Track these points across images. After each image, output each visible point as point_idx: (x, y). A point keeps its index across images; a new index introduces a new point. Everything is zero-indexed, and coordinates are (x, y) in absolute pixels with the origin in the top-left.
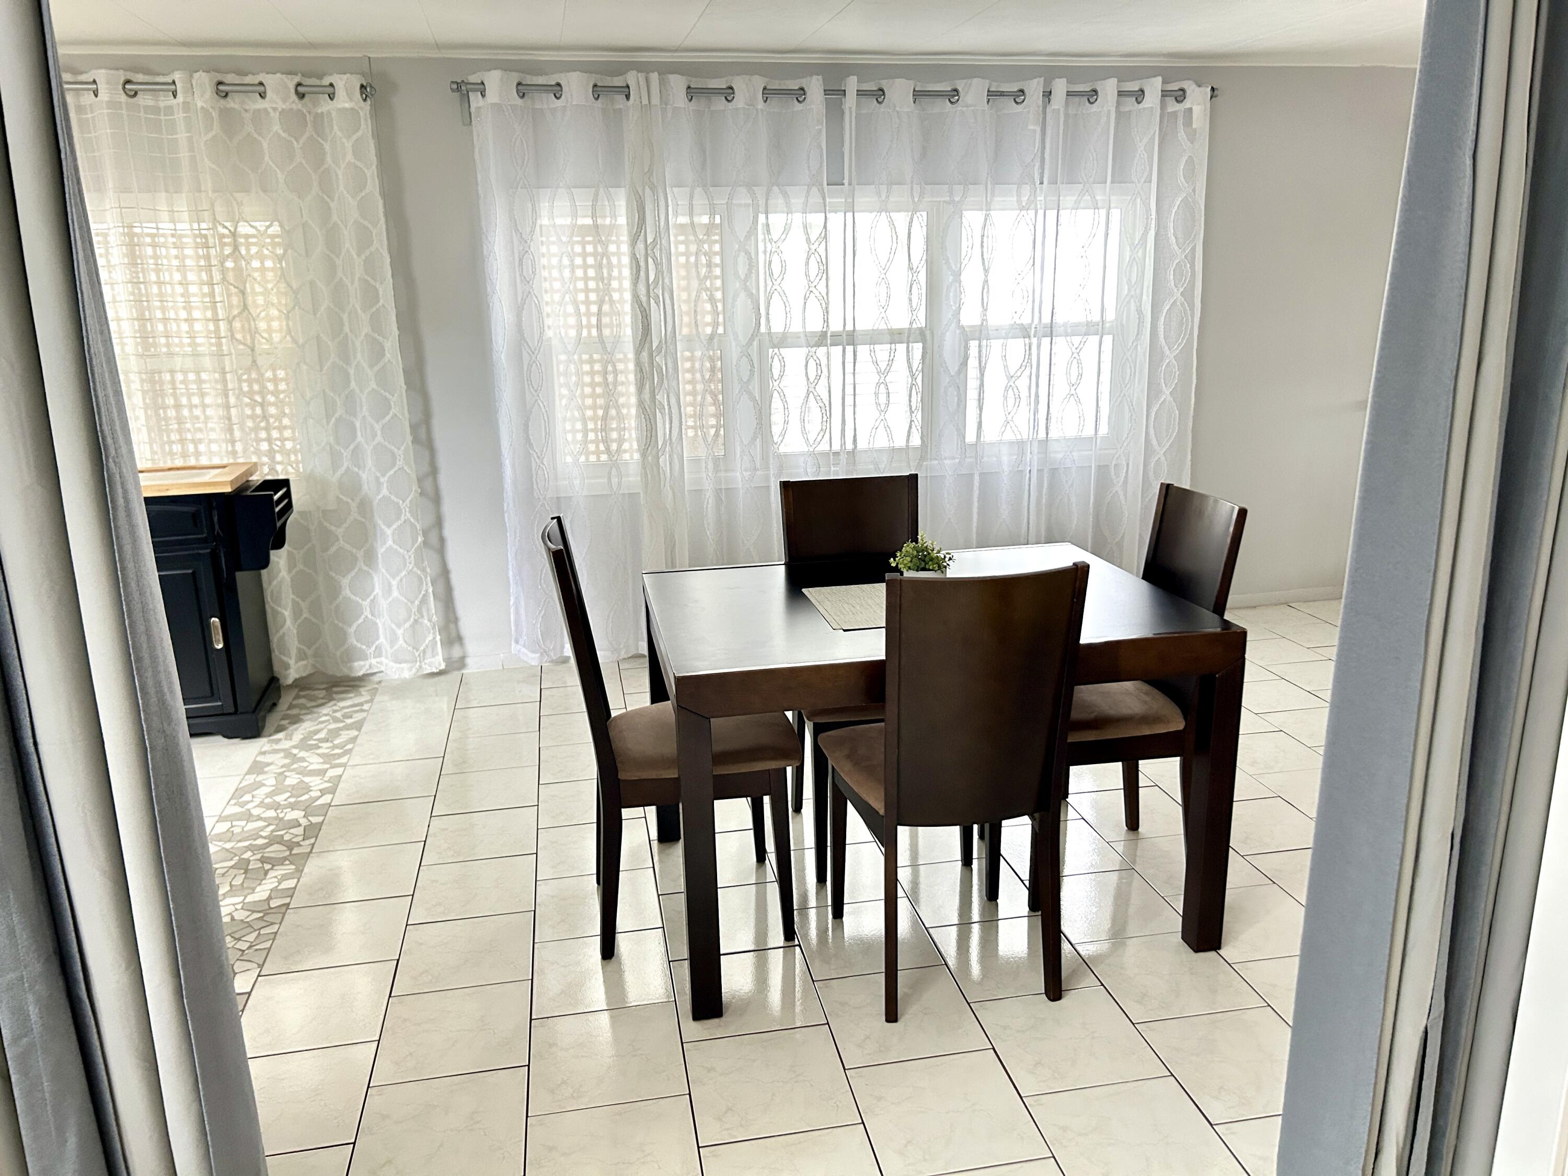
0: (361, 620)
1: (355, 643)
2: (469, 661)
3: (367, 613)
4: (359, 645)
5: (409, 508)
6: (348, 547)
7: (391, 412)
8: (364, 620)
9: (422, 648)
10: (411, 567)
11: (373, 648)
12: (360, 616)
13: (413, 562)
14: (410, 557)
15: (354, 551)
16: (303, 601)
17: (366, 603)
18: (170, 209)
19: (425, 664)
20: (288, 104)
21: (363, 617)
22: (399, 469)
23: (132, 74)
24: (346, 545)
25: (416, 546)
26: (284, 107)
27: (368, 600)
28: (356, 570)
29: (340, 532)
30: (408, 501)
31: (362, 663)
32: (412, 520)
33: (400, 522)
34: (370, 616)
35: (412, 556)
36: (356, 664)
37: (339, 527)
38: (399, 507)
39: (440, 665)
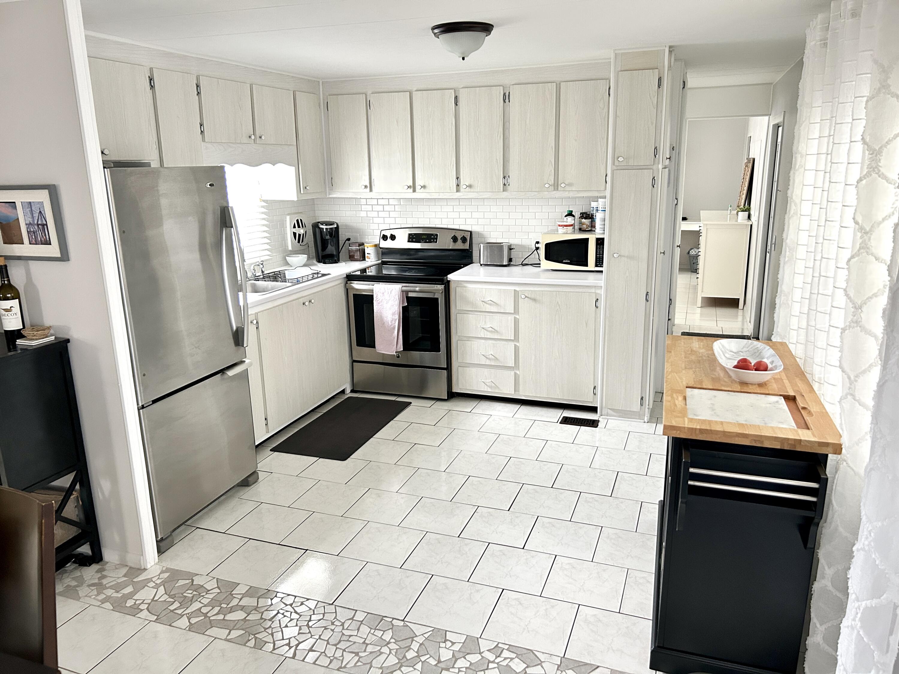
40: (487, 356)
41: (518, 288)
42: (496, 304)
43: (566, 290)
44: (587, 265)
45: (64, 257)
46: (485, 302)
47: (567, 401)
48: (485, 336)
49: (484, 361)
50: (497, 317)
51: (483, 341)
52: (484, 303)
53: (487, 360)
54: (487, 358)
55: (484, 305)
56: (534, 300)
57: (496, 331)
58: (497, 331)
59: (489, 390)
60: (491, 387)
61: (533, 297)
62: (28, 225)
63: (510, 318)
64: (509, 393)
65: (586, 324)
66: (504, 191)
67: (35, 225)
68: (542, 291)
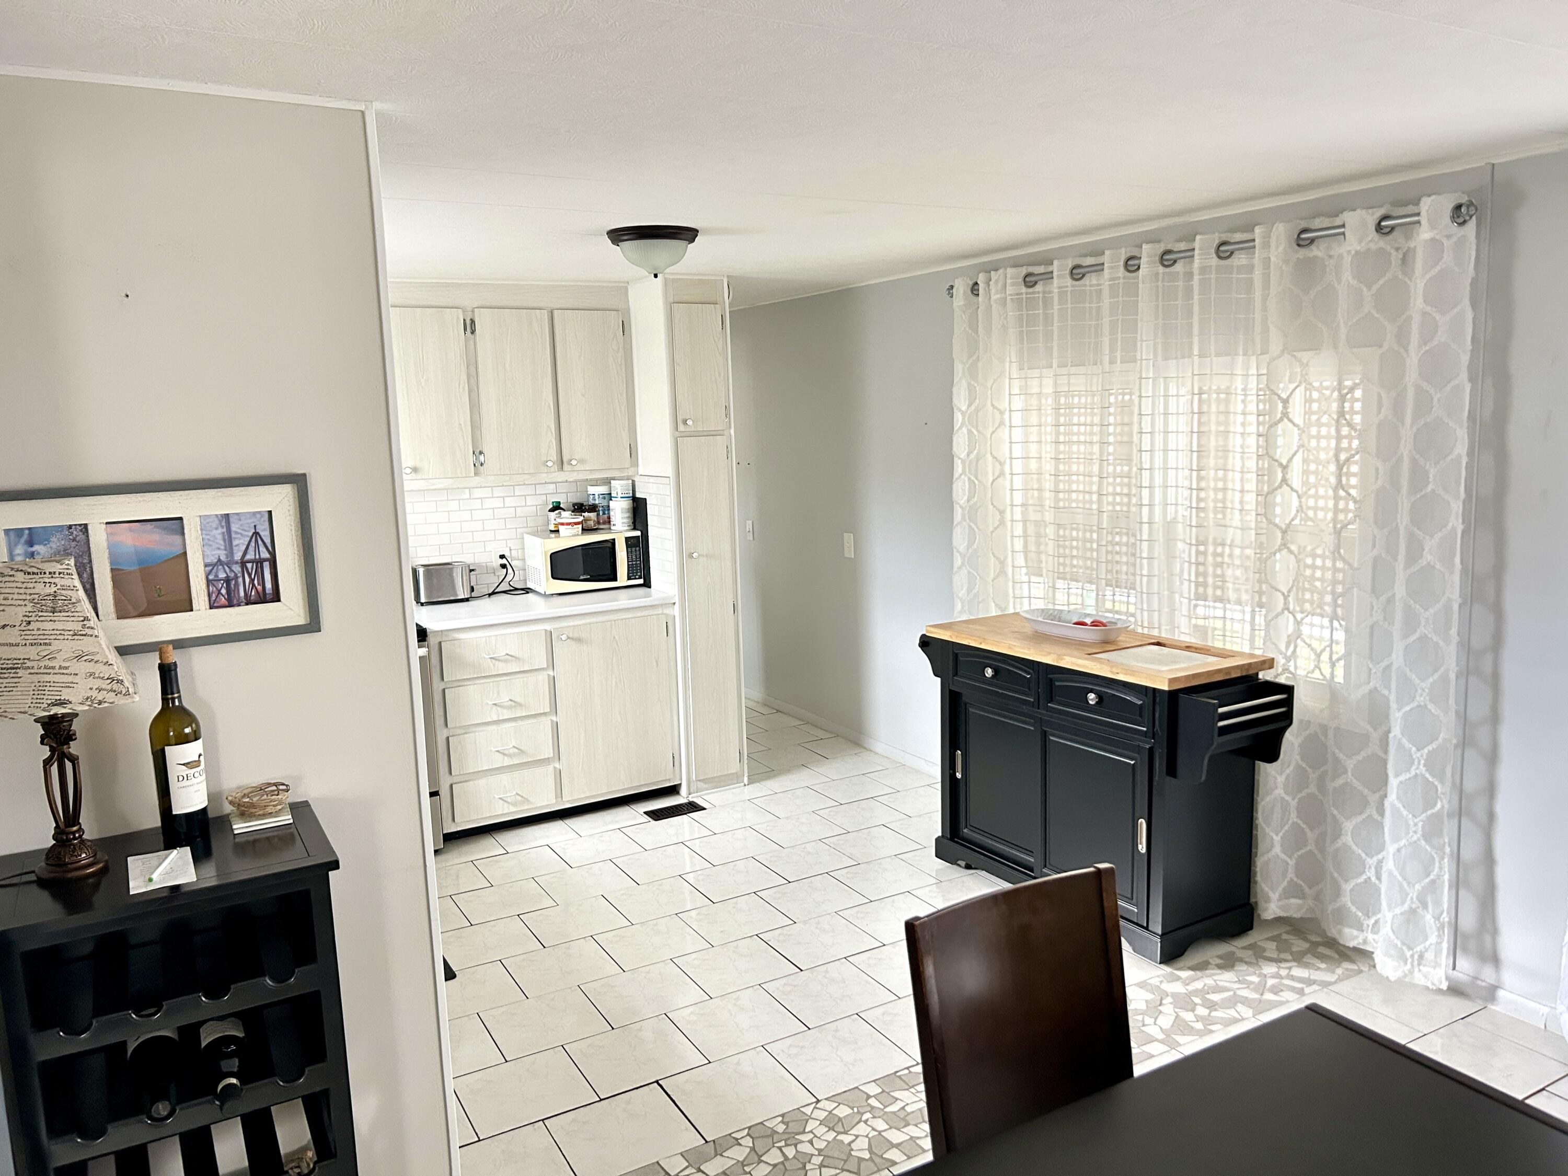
0: (1361, 880)
1: (1349, 904)
2: (1501, 993)
3: (1371, 873)
4: (1354, 909)
5: (1426, 760)
6: (1356, 783)
7: (1419, 631)
8: (1366, 881)
9: (1418, 949)
10: (1415, 838)
11: (1372, 921)
12: (1361, 874)
13: (1420, 832)
14: (1416, 825)
15: (1366, 792)
16: (1312, 829)
17: (1371, 862)
18: (1244, 373)
19: (1420, 971)
20: (1363, 244)
21: (1364, 877)
22: (1419, 706)
23: (1229, 234)
24: (1354, 781)
25: (1429, 812)
26: (1358, 248)
27: (1375, 859)
28: (1364, 816)
29: (1350, 764)
30: (1426, 751)
31: (1355, 932)
32: (1427, 775)
33: (1408, 776)
34: (1373, 879)
35: (1420, 824)
36: (1347, 931)
37: (1350, 757)
38: (1411, 756)
39: (1441, 982)
40: (506, 752)
41: (548, 626)
42: (516, 658)
43: (624, 617)
44: (615, 579)
45: (313, 625)
46: (496, 660)
47: (635, 790)
48: (499, 716)
49: (499, 761)
50: (519, 680)
51: (494, 727)
52: (494, 661)
53: (506, 757)
54: (504, 754)
55: (494, 665)
56: (579, 640)
57: (516, 704)
58: (520, 705)
59: (513, 809)
60: (515, 804)
61: (576, 635)
62: (211, 567)
63: (540, 677)
64: (550, 804)
65: (657, 662)
66: (476, 474)
67: (237, 563)
68: (590, 624)
